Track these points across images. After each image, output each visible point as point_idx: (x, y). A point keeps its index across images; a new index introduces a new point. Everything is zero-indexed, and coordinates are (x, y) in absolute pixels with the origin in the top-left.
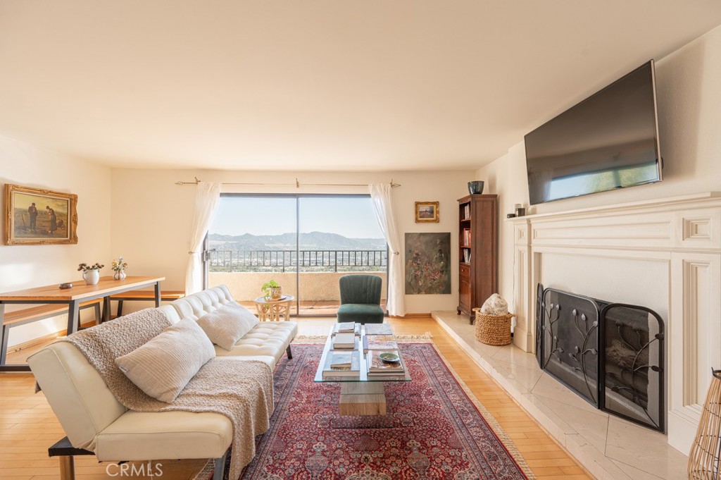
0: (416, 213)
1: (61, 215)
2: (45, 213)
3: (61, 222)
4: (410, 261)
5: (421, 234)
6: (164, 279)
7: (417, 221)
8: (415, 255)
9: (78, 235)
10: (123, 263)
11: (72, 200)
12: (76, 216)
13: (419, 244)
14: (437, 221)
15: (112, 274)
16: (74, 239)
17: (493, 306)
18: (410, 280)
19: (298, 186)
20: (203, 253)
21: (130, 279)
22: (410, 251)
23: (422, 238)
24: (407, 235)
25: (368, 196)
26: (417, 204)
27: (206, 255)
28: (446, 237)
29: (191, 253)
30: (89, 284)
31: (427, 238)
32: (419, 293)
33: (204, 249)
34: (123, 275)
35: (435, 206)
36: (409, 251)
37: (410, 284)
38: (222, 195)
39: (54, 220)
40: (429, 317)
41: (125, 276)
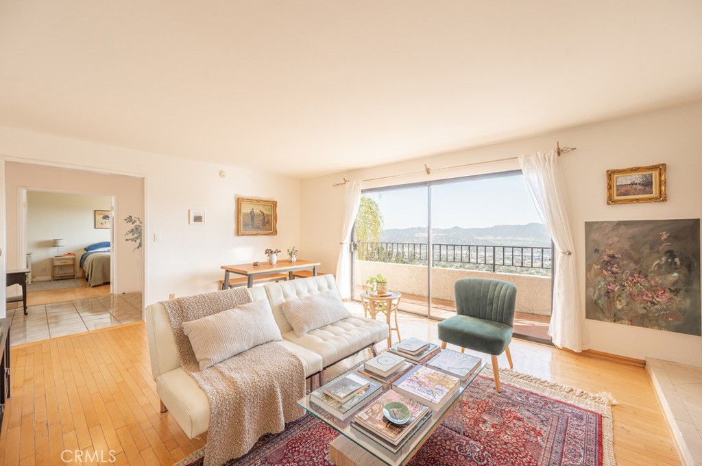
0: (610, 188)
1: (268, 215)
2: (259, 215)
3: (268, 221)
4: (597, 267)
5: (620, 223)
6: (319, 264)
7: (611, 201)
8: (606, 258)
9: (277, 229)
10: (295, 249)
11: (274, 204)
12: (276, 216)
13: (616, 239)
14: (661, 198)
15: (287, 257)
16: (275, 232)
18: (595, 297)
19: (428, 173)
20: (350, 245)
21: (299, 261)
22: (597, 251)
23: (622, 229)
24: (589, 225)
25: (519, 172)
26: (611, 174)
27: (354, 246)
28: (688, 228)
29: (341, 243)
30: (270, 264)
32: (615, 321)
33: (352, 241)
34: (294, 259)
35: (655, 174)
36: (593, 251)
37: (596, 303)
38: (363, 191)
39: (264, 219)
40: (642, 365)
41: (295, 260)
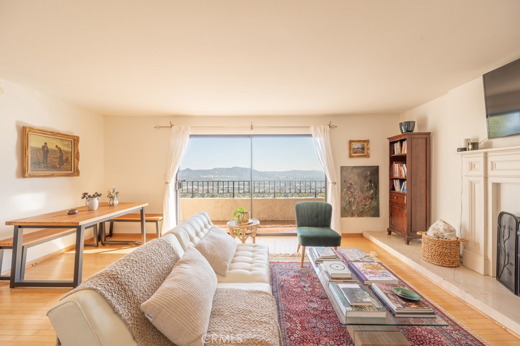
0: (350, 149)
1: (67, 152)
2: (55, 151)
3: (67, 159)
4: (345, 190)
5: (354, 167)
6: (147, 204)
7: (351, 156)
8: (349, 185)
9: (79, 169)
10: (115, 192)
11: (75, 140)
12: (78, 153)
13: (352, 175)
14: (367, 156)
15: (108, 200)
16: (76, 173)
17: (442, 230)
18: (345, 206)
19: (252, 129)
20: (176, 184)
21: (122, 204)
22: (345, 181)
23: (355, 170)
24: (342, 168)
25: (310, 135)
26: (351, 142)
27: (179, 185)
28: (375, 170)
29: (167, 183)
30: (90, 210)
31: (359, 171)
32: (352, 216)
33: (177, 180)
34: (116, 202)
35: (366, 144)
36: (344, 181)
37: (345, 208)
38: (191, 136)
39: (61, 157)
40: (361, 235)
41: (118, 202)
